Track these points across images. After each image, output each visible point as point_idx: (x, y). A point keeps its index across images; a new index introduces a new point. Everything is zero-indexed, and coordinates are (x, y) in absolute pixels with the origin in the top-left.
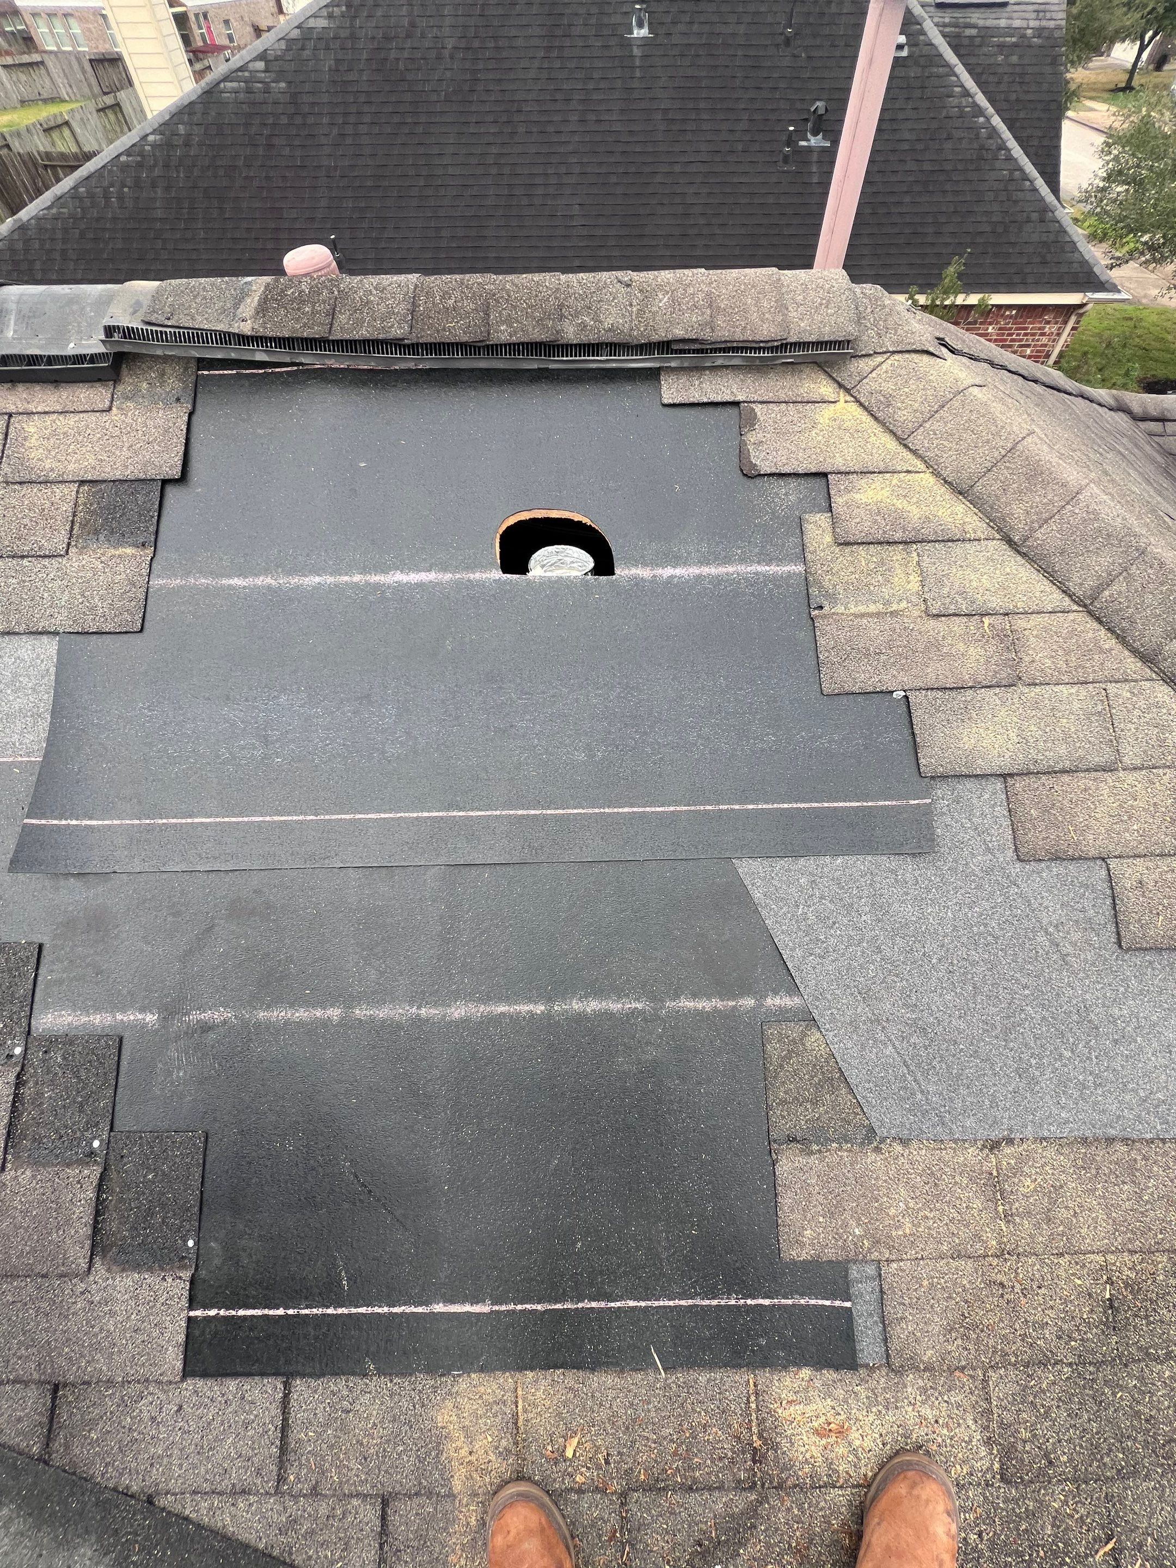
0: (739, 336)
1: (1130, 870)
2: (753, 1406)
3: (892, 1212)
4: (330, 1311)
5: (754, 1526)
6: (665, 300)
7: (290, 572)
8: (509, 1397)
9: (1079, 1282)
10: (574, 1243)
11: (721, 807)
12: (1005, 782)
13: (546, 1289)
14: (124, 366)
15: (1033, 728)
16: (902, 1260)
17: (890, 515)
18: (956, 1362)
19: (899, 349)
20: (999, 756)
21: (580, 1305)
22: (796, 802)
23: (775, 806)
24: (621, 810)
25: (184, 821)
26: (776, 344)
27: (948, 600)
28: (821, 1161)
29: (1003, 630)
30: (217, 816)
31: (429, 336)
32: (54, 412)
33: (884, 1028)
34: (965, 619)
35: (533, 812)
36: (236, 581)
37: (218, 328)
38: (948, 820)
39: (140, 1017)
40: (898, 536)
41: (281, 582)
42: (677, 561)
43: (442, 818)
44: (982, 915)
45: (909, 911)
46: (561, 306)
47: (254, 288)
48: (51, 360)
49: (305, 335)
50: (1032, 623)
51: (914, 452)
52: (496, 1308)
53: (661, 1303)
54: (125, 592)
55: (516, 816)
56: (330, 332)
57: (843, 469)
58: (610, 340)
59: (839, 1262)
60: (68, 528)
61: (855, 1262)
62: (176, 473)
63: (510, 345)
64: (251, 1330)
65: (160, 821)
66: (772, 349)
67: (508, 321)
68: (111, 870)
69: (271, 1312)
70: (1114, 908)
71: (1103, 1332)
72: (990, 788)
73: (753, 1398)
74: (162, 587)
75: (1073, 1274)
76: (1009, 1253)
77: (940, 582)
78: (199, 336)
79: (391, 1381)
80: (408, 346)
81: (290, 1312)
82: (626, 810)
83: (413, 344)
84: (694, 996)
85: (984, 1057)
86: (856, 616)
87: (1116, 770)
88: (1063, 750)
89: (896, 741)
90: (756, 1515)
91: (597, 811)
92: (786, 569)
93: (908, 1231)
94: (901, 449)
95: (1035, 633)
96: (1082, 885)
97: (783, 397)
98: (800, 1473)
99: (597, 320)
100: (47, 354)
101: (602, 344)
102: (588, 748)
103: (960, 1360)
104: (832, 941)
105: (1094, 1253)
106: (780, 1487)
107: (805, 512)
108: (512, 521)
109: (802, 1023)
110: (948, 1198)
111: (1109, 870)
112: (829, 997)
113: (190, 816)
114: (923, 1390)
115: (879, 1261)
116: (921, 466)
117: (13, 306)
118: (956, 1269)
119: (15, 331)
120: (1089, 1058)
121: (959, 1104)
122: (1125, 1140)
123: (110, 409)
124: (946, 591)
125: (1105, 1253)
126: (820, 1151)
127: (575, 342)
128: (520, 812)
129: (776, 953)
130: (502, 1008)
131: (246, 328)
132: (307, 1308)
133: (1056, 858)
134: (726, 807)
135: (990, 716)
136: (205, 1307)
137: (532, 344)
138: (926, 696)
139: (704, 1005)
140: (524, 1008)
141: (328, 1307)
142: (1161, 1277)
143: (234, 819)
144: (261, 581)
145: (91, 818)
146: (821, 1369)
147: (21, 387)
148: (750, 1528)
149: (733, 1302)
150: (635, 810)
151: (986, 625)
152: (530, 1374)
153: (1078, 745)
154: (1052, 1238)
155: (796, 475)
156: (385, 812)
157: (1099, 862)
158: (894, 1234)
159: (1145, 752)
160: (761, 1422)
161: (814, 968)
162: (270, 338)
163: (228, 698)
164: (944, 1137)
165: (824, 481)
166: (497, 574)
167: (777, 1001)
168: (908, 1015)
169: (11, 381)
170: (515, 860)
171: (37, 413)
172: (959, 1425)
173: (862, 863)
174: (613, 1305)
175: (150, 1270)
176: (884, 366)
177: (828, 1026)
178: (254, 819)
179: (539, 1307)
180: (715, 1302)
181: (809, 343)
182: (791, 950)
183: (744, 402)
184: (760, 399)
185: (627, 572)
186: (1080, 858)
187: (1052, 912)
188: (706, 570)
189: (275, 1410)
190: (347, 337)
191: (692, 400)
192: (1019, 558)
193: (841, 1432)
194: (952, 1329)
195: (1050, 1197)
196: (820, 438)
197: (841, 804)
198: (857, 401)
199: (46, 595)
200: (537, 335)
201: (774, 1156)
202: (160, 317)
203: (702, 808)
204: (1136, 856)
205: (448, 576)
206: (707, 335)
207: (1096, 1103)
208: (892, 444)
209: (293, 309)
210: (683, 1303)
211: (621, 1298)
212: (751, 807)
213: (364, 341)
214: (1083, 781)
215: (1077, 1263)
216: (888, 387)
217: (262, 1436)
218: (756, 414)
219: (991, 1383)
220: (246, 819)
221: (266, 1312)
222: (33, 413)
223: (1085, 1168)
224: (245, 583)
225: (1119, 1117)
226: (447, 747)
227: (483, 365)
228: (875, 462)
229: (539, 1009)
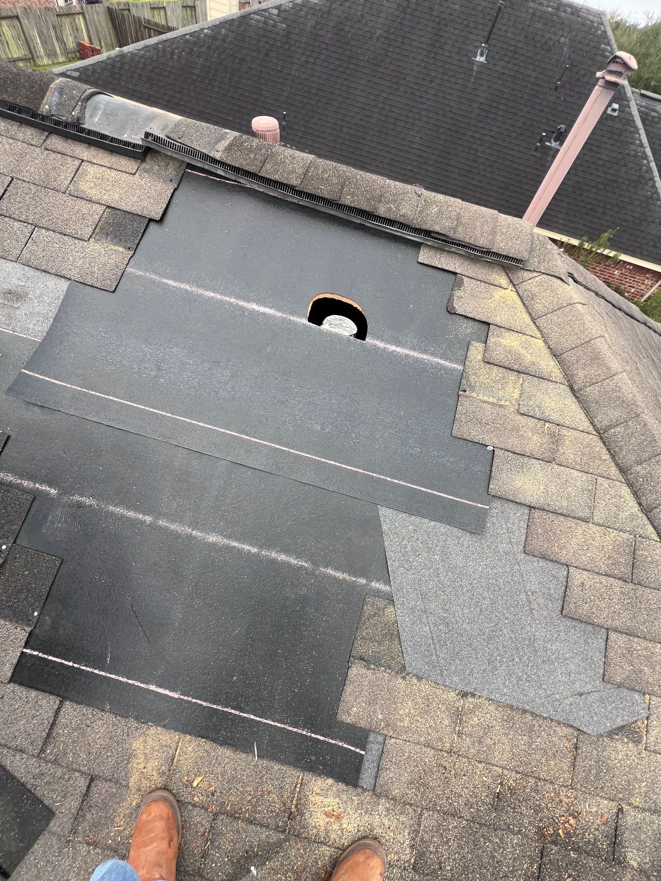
0: (467, 240)
1: (579, 576)
2: (298, 790)
3: (401, 712)
4: (96, 671)
5: (278, 852)
6: (436, 209)
7: (199, 286)
8: (174, 745)
9: (485, 779)
10: (233, 677)
11: (381, 477)
12: (530, 511)
13: (211, 696)
14: (149, 154)
15: (553, 487)
16: (398, 739)
17: (515, 355)
18: (409, 800)
19: (547, 272)
20: (531, 496)
21: (226, 709)
22: (420, 486)
23: (409, 485)
24: (329, 462)
25: (103, 396)
26: (484, 250)
27: (531, 408)
28: (373, 674)
29: (554, 432)
30: (121, 399)
31: (309, 189)
32: (105, 167)
33: (427, 616)
34: (536, 421)
35: (284, 448)
36: (171, 282)
37: (203, 151)
38: (495, 520)
39: (48, 489)
40: (516, 367)
41: (194, 290)
42: (398, 343)
43: (236, 436)
44: (497, 574)
45: (459, 561)
46: (381, 196)
47: (228, 136)
48: (112, 139)
49: (246, 169)
50: (570, 434)
51: (538, 327)
52: (182, 697)
53: (268, 722)
54: (112, 270)
55: (274, 448)
56: (259, 171)
57: (499, 324)
58: (401, 221)
59: (365, 730)
60: (93, 228)
61: (374, 732)
62: (158, 217)
63: (349, 207)
64: (52, 668)
65: (91, 392)
66: (482, 252)
67: (352, 195)
68: (58, 409)
69: (66, 663)
70: (565, 593)
71: (489, 809)
72: (522, 511)
73: (299, 786)
74: (131, 273)
75: (484, 774)
76: (454, 753)
77: (530, 398)
78: (193, 152)
79: (116, 718)
80: (297, 191)
81: (76, 665)
82: (332, 462)
83: (300, 191)
84: (336, 569)
85: (473, 647)
86: (481, 401)
87: (589, 522)
88: (565, 504)
89: (482, 472)
90: (281, 847)
91: (317, 458)
92: (454, 366)
93: (406, 725)
94: (531, 323)
95: (570, 439)
96: (552, 575)
97: (480, 278)
98: (310, 832)
99: (397, 208)
100: (112, 136)
101: (396, 221)
102: (323, 425)
103: (411, 800)
104: (415, 563)
105: (498, 766)
106: (298, 836)
107: (473, 340)
108: (321, 296)
109: (387, 601)
110: (432, 714)
111: (568, 572)
112: (405, 592)
113: (108, 395)
114: (388, 810)
115: (386, 736)
116: (539, 335)
117: (102, 106)
118: (425, 752)
119: (99, 119)
120: (528, 666)
121: (453, 668)
122: (532, 714)
123: (135, 174)
124: (531, 403)
125: (504, 768)
126: (374, 669)
127: (383, 216)
128: (277, 446)
129: (385, 560)
130: (235, 544)
131: (217, 156)
132: (85, 666)
133: (544, 557)
134: (383, 477)
135: (533, 474)
136: (33, 649)
137: (360, 210)
138: (504, 453)
139: (340, 575)
140: (246, 547)
141: (96, 669)
142: (528, 790)
143: (129, 403)
144: (184, 286)
145: (56, 380)
146: (339, 782)
147: (93, 149)
148: (276, 852)
149: (304, 733)
150: (337, 464)
151: (546, 427)
152: (188, 737)
153: (573, 503)
154: (478, 752)
155: (474, 320)
156: (208, 424)
157: (565, 567)
158: (398, 724)
159: (606, 518)
160: (299, 799)
161: (402, 574)
162: (228, 165)
163: (147, 340)
164: (439, 682)
165: (487, 327)
166: (305, 321)
167: (377, 585)
168: (442, 614)
169: (89, 144)
170: (267, 470)
171: (97, 164)
172: (400, 833)
173: (443, 528)
174: (242, 714)
175: (11, 621)
176: (536, 279)
177: (399, 606)
178: (139, 406)
179: (204, 704)
180: (295, 730)
181: (502, 255)
182: (393, 561)
183: (460, 274)
184: (468, 275)
185: (372, 341)
186: (556, 561)
187: (533, 584)
188: (412, 353)
189: (51, 714)
190: (268, 176)
191: (433, 264)
192: (574, 398)
193: (338, 817)
194: (412, 783)
195: (484, 731)
196: (492, 305)
197: (443, 495)
198: (517, 292)
199: (71, 258)
200: (364, 206)
201: (350, 664)
202: (175, 136)
203: (371, 474)
204: (584, 570)
205: (279, 314)
206: (451, 234)
207: (523, 690)
208: (528, 320)
209: (245, 153)
210: (279, 725)
211: (248, 712)
212: (396, 481)
213: (275, 181)
214: (570, 523)
215: (487, 769)
216: (535, 290)
217: (40, 725)
218: (463, 282)
219: (423, 817)
220: (135, 405)
221: (63, 661)
222: (95, 163)
223: (507, 721)
224: (174, 285)
225: (533, 701)
226: (251, 401)
227: (332, 212)
228: (516, 326)
229: (254, 550)
